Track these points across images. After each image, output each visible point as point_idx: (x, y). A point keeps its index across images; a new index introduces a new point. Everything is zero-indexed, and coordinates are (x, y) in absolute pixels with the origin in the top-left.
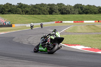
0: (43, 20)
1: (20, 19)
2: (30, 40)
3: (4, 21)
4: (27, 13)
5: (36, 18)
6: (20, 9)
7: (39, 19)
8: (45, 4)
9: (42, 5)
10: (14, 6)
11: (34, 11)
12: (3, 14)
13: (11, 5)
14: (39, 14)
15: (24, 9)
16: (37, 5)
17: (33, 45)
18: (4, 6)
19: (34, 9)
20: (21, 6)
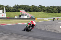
0: (54, 16)
1: (40, 15)
2: (46, 28)
3: (31, 16)
4: (45, 11)
5: (50, 14)
6: (40, 9)
7: (52, 15)
8: (56, 7)
9: (54, 7)
10: (37, 7)
11: (49, 10)
12: (30, 11)
13: (35, 6)
14: (52, 12)
15: (43, 9)
16: (51, 7)
17: (48, 30)
18: (31, 7)
19: (49, 9)
20: (41, 7)
